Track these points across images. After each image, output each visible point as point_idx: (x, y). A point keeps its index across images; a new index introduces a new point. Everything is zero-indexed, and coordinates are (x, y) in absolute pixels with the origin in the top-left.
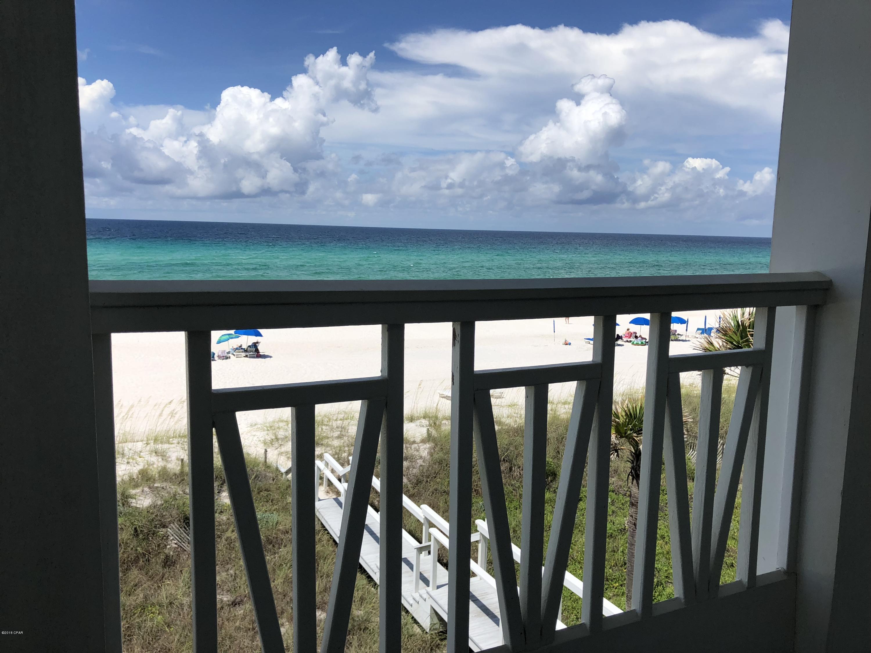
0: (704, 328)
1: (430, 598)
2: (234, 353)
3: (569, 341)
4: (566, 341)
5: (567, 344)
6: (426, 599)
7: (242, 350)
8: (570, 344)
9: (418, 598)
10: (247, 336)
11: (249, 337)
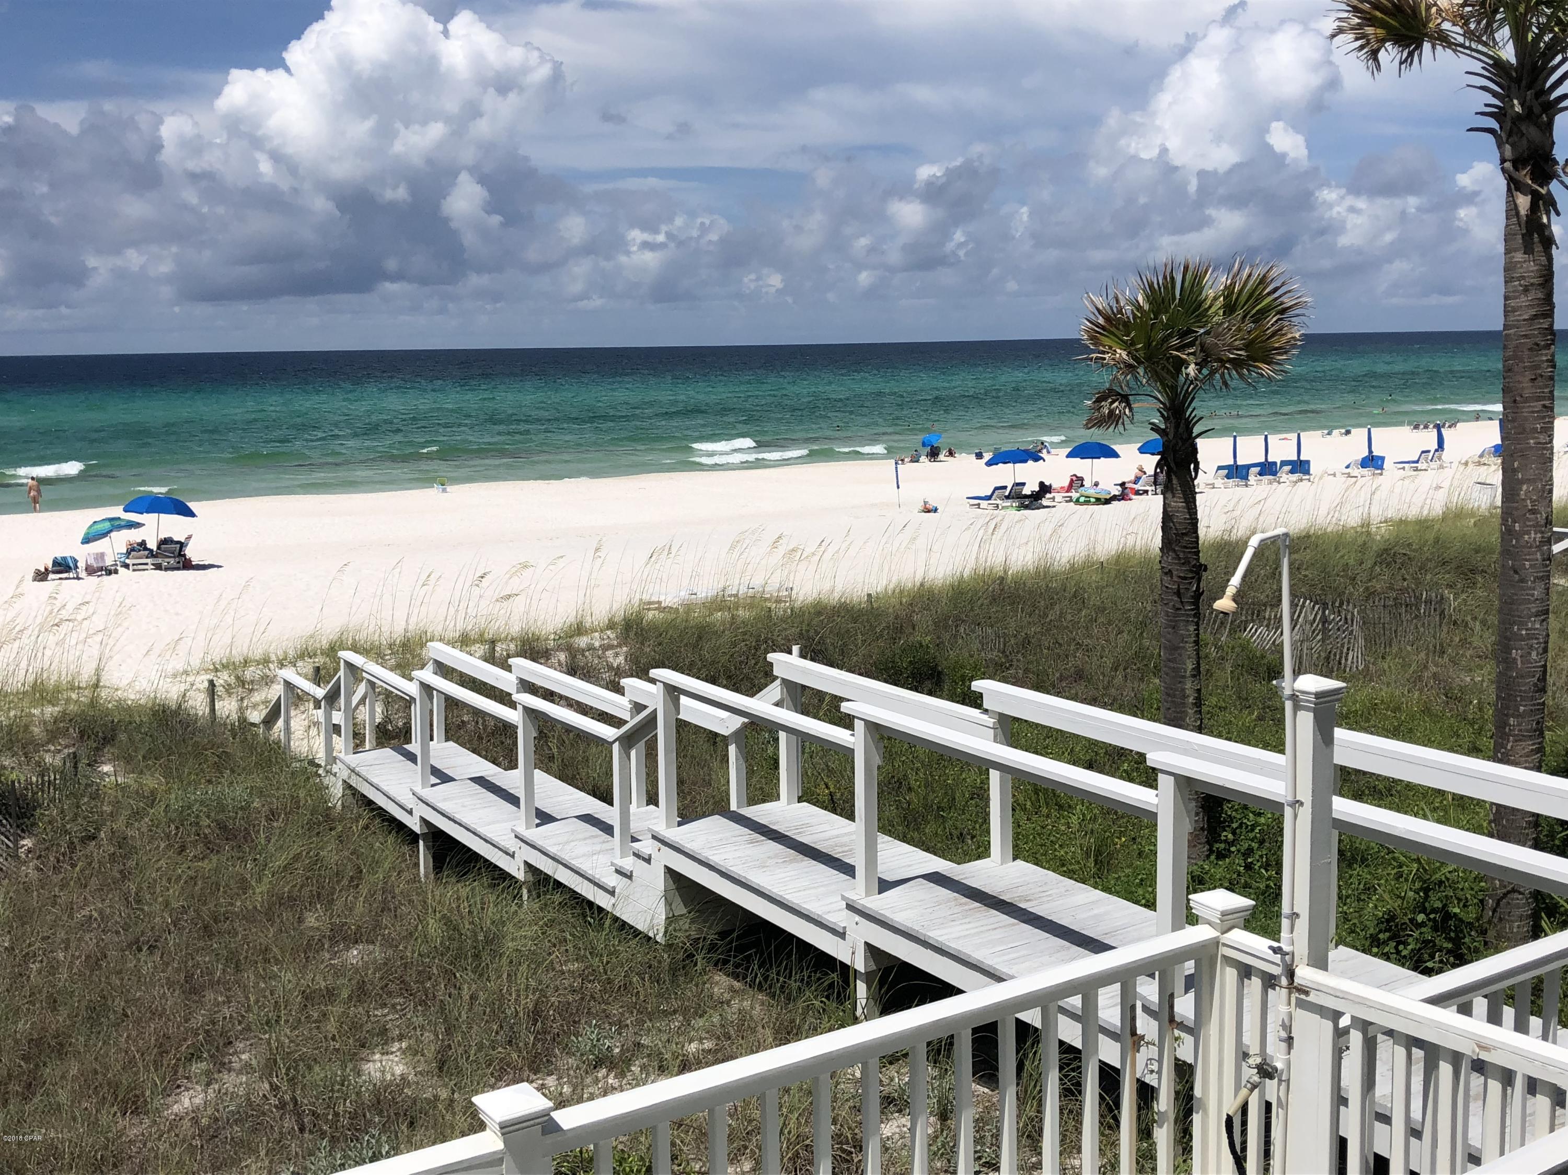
0: (1232, 463)
1: (663, 847)
2: (127, 561)
3: (932, 504)
4: (926, 503)
5: (929, 511)
6: (650, 855)
7: (146, 552)
8: (936, 510)
9: (628, 863)
10: (156, 515)
11: (162, 515)
